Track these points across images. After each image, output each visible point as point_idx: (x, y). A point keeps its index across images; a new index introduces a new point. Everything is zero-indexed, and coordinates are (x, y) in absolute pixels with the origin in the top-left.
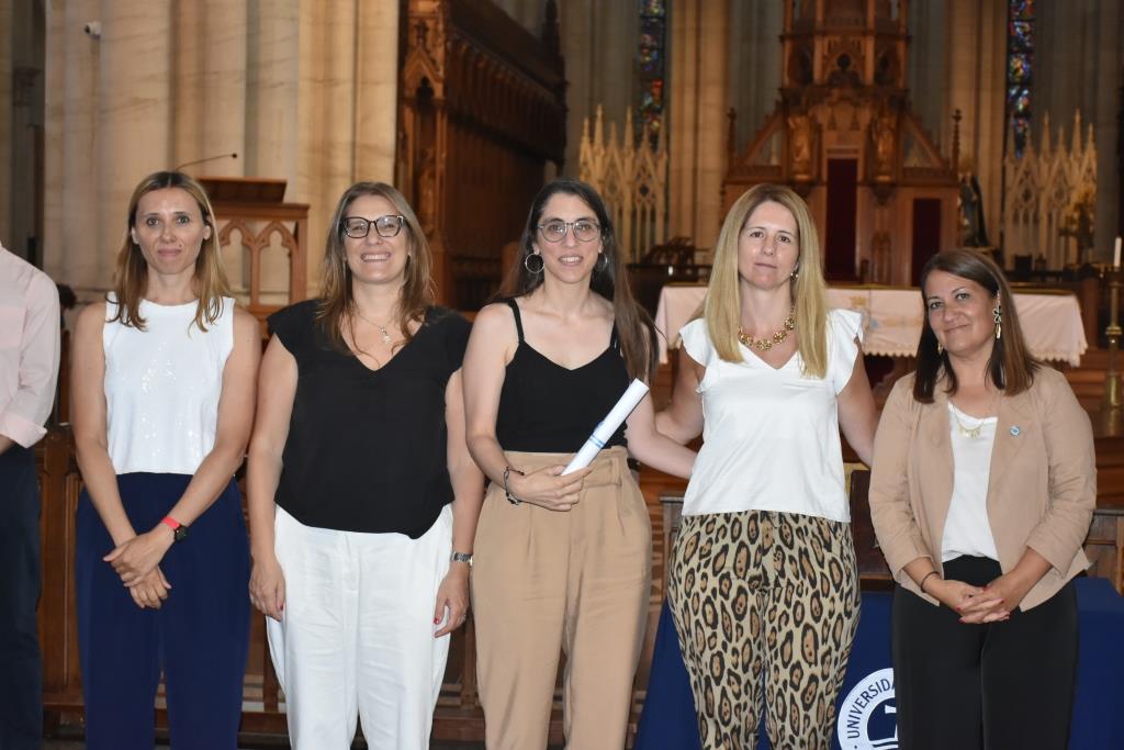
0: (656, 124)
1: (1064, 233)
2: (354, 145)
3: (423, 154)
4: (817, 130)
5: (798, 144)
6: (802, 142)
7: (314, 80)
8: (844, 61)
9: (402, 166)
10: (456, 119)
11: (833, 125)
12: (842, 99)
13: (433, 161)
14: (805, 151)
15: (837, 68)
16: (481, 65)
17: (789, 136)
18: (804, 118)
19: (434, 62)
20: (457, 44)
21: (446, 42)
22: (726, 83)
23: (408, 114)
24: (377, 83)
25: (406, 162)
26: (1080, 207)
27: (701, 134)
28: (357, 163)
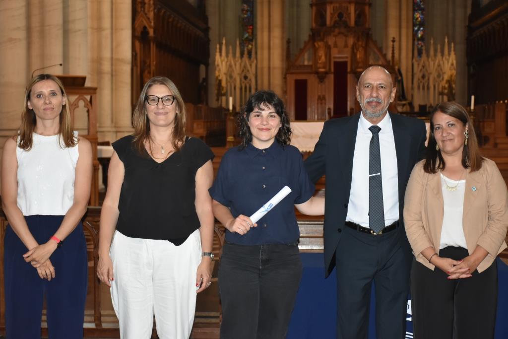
0: (250, 46)
1: (441, 94)
2: (112, 58)
3: (145, 62)
4: (328, 48)
5: (320, 55)
6: (322, 53)
7: (92, 28)
8: (340, 16)
9: (135, 68)
10: (160, 46)
11: (336, 45)
12: (339, 33)
13: (149, 66)
14: (323, 58)
15: (337, 19)
16: (170, 20)
17: (316, 50)
18: (322, 43)
19: (149, 19)
20: (159, 10)
21: (154, 9)
22: (283, 27)
23: (137, 44)
24: (122, 29)
25: (137, 66)
26: (449, 82)
27: (272, 51)
28: (114, 67)
